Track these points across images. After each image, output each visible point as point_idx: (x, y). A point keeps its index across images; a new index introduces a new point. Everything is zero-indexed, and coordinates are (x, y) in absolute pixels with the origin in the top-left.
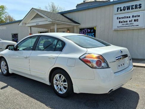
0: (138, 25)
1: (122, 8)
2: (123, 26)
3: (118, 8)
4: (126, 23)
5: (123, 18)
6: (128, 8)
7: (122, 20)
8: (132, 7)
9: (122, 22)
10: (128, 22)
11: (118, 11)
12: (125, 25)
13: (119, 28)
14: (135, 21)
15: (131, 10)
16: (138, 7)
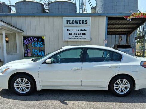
0: (85, 38)
1: (71, 21)
2: (74, 38)
3: (67, 21)
4: (76, 35)
5: (73, 30)
6: (77, 22)
7: (71, 32)
8: (80, 22)
9: (72, 34)
10: (78, 35)
11: (67, 24)
12: (75, 37)
13: (70, 39)
14: (83, 34)
15: (79, 24)
16: (85, 22)
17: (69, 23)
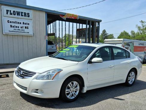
1: (12, 12)
2: (15, 31)
3: (7, 11)
4: (18, 29)
5: (14, 22)
6: (18, 14)
7: (13, 24)
8: (22, 14)
9: (13, 27)
10: (20, 28)
11: (7, 14)
12: (17, 31)
13: (11, 32)
14: (26, 28)
15: (20, 17)
16: (27, 15)
17: (9, 13)
